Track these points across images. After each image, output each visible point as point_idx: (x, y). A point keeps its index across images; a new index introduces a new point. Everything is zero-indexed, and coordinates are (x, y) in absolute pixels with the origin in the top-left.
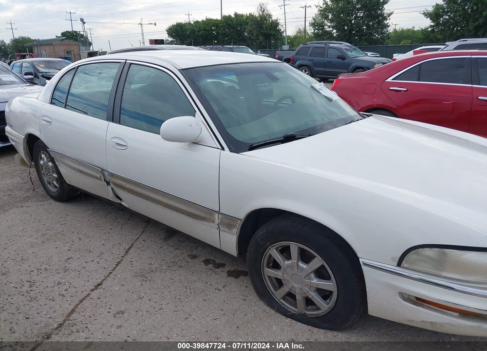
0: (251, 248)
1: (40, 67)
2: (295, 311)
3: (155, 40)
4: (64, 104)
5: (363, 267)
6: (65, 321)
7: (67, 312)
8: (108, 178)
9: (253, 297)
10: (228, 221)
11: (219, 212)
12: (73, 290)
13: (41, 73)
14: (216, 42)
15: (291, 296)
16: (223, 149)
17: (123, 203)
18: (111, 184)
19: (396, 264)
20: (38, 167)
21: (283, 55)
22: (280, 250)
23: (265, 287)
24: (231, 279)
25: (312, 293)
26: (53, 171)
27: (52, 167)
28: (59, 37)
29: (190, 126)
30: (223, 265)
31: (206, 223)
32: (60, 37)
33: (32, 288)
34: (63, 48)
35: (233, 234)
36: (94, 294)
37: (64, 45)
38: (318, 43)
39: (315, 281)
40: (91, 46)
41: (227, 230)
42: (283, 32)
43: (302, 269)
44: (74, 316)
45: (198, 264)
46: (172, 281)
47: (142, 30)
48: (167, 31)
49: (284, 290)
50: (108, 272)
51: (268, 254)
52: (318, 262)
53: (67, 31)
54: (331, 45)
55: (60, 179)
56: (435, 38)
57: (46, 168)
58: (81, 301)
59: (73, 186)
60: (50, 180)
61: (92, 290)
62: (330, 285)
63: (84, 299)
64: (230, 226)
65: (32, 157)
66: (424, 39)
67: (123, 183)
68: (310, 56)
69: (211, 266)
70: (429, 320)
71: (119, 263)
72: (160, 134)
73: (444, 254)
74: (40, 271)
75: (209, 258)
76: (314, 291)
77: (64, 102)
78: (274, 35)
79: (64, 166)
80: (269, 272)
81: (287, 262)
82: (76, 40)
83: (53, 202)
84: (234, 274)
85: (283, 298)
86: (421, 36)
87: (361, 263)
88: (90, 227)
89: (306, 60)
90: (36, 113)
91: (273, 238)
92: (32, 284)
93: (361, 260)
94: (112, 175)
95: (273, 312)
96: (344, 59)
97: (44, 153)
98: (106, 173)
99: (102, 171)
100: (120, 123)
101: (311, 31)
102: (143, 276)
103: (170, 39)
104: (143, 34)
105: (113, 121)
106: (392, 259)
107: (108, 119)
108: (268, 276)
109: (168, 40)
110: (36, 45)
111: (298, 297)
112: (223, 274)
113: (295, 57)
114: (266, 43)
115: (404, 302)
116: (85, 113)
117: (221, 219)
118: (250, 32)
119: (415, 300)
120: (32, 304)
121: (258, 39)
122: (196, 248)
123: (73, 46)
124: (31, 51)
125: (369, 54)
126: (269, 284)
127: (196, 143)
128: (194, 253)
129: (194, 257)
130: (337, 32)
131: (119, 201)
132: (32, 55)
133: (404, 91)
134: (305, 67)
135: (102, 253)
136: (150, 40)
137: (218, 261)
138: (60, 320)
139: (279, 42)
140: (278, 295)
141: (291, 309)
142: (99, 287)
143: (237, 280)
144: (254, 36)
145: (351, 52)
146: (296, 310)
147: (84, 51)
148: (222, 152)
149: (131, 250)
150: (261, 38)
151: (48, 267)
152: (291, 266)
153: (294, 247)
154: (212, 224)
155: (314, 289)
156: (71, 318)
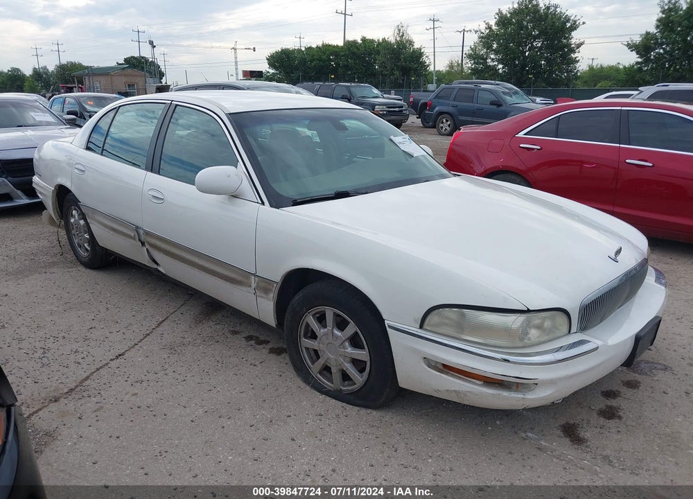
0: (288, 316)
1: (88, 104)
2: (331, 387)
3: (251, 72)
4: (101, 149)
5: (388, 330)
6: (77, 386)
7: (81, 378)
8: (143, 237)
9: (291, 373)
10: (264, 285)
11: (254, 275)
12: (91, 359)
13: (89, 112)
14: (333, 76)
15: (326, 369)
16: (263, 203)
17: (160, 269)
18: (146, 244)
19: (418, 326)
20: (68, 228)
21: (420, 98)
22: (318, 318)
23: (301, 360)
24: (273, 356)
25: (346, 364)
26: (85, 231)
27: (83, 226)
28: (120, 64)
29: (229, 176)
30: (267, 342)
31: (244, 289)
32: (122, 64)
33: (45, 355)
34: (124, 79)
35: (270, 300)
36: (113, 364)
37: (125, 75)
38: (466, 83)
39: (349, 350)
40: (164, 78)
41: (264, 295)
42: (428, 66)
43: (337, 337)
44: (87, 383)
45: (239, 341)
46: (204, 355)
47: (236, 58)
48: (267, 59)
49: (321, 362)
50: (133, 343)
51: (305, 321)
52: (352, 328)
53: (132, 57)
54: (483, 86)
55: (93, 240)
56: (643, 80)
57: (77, 227)
58: (98, 370)
59: (107, 250)
60: (81, 242)
61: (112, 360)
62: (363, 354)
63: (101, 368)
64: (266, 291)
65: (62, 214)
66: (627, 81)
67: (158, 243)
68: (454, 100)
69: (253, 342)
70: (453, 389)
71: (148, 335)
72: (194, 185)
73: (463, 315)
74: (57, 339)
75: (252, 334)
76: (348, 363)
77: (101, 146)
78: (416, 70)
79: (96, 224)
80: (306, 343)
81: (322, 331)
82: (142, 69)
83: (82, 269)
84: (277, 351)
85: (320, 373)
86: (622, 77)
87: (387, 326)
88: (122, 297)
89: (448, 105)
90: (71, 161)
91: (309, 304)
92: (45, 350)
93: (386, 321)
94: (147, 233)
95: (308, 388)
96: (499, 105)
97: (75, 209)
98: (141, 232)
99: (137, 228)
100: (159, 174)
101: (467, 65)
102: (172, 349)
103: (272, 71)
104: (236, 62)
105: (152, 171)
106: (415, 320)
107: (146, 169)
108: (306, 348)
109: (268, 72)
110: (88, 75)
111: (334, 370)
112: (264, 350)
113: (434, 101)
114: (403, 80)
115: (429, 369)
116: (134, 165)
117: (257, 283)
118: (382, 65)
119: (441, 367)
120: (43, 369)
121: (393, 74)
122: (241, 324)
123: (137, 78)
124: (81, 82)
125: (538, 100)
126: (306, 356)
127: (235, 196)
128: (237, 329)
129: (235, 333)
130: (503, 68)
131: (155, 266)
132: (81, 88)
133: (538, 149)
134: (445, 115)
135: (131, 324)
136: (243, 71)
137: (262, 338)
138: (73, 386)
139: (422, 79)
140: (315, 369)
141: (327, 385)
142: (121, 357)
143: (280, 357)
144: (387, 71)
145: (511, 96)
146: (332, 385)
147: (152, 83)
148: (262, 206)
149: (165, 323)
150: (397, 73)
151: (66, 335)
152: (326, 334)
153: (330, 313)
154: (248, 289)
155: (348, 359)
156: (84, 384)
